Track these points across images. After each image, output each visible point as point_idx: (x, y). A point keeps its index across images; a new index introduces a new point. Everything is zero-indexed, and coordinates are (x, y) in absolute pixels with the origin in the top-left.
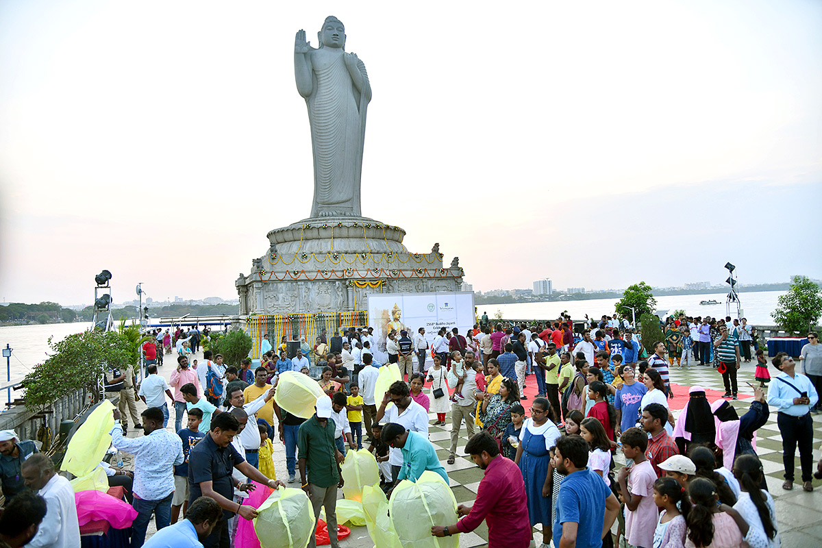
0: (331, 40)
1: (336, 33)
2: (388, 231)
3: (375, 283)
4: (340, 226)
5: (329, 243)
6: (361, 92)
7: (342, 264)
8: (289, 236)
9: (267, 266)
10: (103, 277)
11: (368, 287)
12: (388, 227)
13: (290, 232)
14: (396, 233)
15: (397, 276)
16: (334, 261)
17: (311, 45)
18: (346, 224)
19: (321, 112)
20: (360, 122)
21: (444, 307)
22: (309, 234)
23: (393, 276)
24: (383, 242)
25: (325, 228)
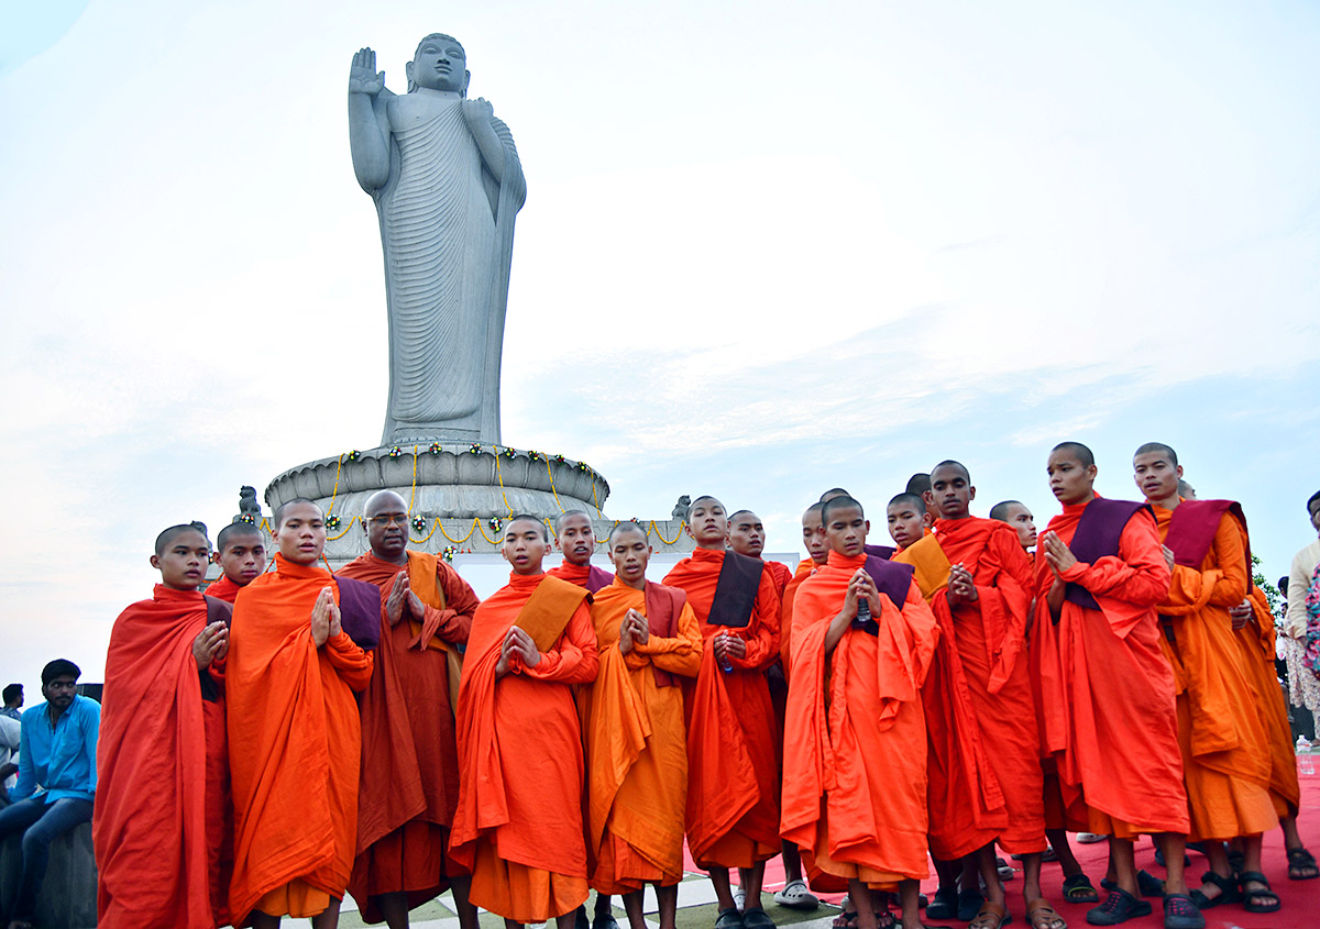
0: (434, 72)
1: (443, 56)
2: (563, 471)
4: (434, 454)
6: (502, 181)
12: (559, 462)
13: (311, 476)
14: (584, 481)
18: (452, 448)
20: (499, 243)
24: (551, 497)
25: (396, 459)
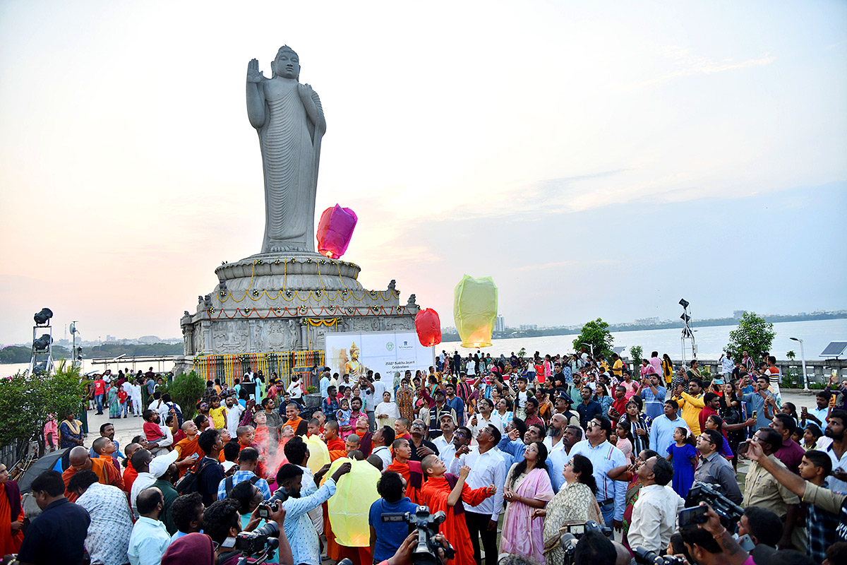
0: (285, 70)
1: (290, 63)
2: (343, 267)
3: (329, 321)
4: (292, 262)
5: (282, 280)
6: (316, 124)
7: (296, 302)
8: (239, 272)
9: (215, 303)
10: (43, 316)
11: (322, 326)
12: (343, 264)
13: (240, 268)
14: (351, 270)
15: (352, 314)
16: (287, 298)
17: (264, 75)
18: (300, 260)
19: (273, 144)
20: (314, 155)
21: (403, 346)
22: (261, 270)
23: (348, 313)
24: (339, 279)
25: (277, 264)
